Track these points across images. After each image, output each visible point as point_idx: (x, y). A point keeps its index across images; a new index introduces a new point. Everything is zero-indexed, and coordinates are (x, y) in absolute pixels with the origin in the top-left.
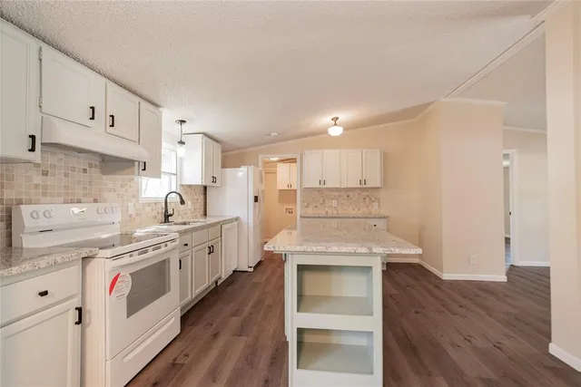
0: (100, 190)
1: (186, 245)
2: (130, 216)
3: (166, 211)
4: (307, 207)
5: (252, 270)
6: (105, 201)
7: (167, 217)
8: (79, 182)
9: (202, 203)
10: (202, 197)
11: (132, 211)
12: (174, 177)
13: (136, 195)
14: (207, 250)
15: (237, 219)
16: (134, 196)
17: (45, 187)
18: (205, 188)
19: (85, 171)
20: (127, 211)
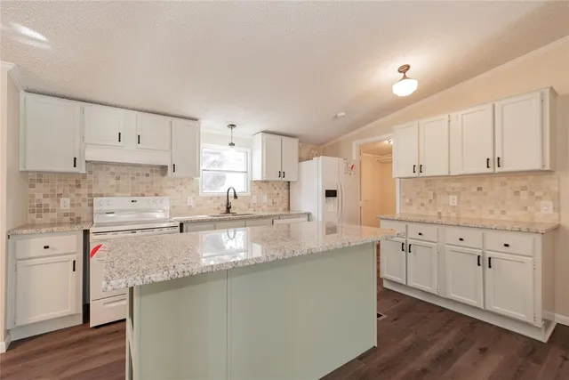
0: (161, 187)
3: (228, 204)
4: (410, 204)
6: (165, 195)
7: (228, 209)
8: (142, 183)
9: (286, 197)
10: (286, 191)
11: (191, 203)
12: (243, 175)
16: (193, 192)
17: (118, 187)
19: (147, 175)
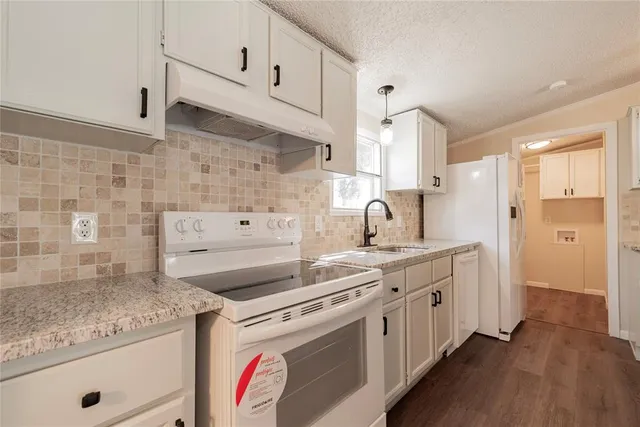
0: (278, 196)
1: (396, 290)
2: (318, 234)
3: (367, 228)
5: (507, 338)
6: (285, 211)
7: (367, 238)
8: (249, 184)
9: (417, 219)
10: (417, 210)
11: (320, 227)
12: (377, 181)
13: (326, 204)
14: (430, 300)
15: (477, 246)
16: (322, 206)
17: (206, 188)
18: (421, 197)
19: (257, 167)
20: (313, 226)
